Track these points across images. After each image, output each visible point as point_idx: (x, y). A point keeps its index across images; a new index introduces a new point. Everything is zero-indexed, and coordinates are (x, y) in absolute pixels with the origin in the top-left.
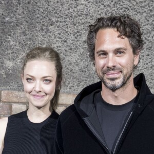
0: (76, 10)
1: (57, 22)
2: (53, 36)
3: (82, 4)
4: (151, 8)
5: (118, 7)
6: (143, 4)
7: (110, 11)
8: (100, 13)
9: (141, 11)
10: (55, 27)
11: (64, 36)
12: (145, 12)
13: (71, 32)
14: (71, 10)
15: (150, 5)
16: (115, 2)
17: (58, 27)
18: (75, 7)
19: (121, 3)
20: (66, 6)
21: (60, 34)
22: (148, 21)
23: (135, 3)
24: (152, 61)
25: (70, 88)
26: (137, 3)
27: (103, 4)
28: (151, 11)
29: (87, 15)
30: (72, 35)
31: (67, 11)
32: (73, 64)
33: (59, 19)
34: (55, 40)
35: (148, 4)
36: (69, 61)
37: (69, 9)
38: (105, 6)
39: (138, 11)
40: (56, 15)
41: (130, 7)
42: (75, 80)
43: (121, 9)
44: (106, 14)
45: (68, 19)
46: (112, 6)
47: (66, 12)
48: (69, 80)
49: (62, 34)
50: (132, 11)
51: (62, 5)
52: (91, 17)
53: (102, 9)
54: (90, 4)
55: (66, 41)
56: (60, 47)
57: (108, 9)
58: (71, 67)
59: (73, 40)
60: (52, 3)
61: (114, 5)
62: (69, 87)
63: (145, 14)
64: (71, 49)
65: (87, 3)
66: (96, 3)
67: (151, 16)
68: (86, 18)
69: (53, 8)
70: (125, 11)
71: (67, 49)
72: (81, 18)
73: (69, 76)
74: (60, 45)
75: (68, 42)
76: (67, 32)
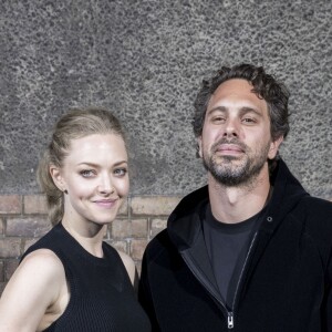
0: (190, 50)
1: (158, 72)
2: (152, 98)
3: (201, 40)
4: (323, 41)
5: (264, 41)
6: (308, 36)
7: (251, 50)
8: (232, 54)
9: (305, 48)
10: (154, 83)
11: (171, 98)
12: (312, 48)
13: (183, 89)
14: (181, 51)
15: (321, 36)
16: (259, 35)
17: (159, 81)
18: (189, 46)
19: (270, 36)
20: (173, 44)
21: (163, 94)
22: (318, 64)
23: (293, 35)
24: (326, 134)
25: (184, 187)
26: (297, 35)
27: (237, 39)
28: (323, 46)
29: (210, 58)
30: (184, 95)
31: (175, 53)
32: (187, 145)
33: (161, 68)
34: (154, 105)
35: (318, 35)
36: (180, 140)
37: (178, 50)
38: (241, 42)
39: (300, 47)
40: (156, 60)
41: (286, 41)
42: (191, 172)
43: (270, 45)
44: (243, 56)
45: (177, 68)
46: (253, 40)
47: (173, 56)
48: (181, 173)
49: (166, 94)
50: (288, 48)
51: (165, 43)
52: (217, 61)
53: (235, 48)
54: (215, 39)
55: (173, 106)
56: (164, 116)
57: (247, 46)
58: (183, 149)
59: (186, 103)
60: (148, 40)
61: (257, 39)
62: (181, 186)
63: (312, 53)
64: (183, 119)
65: (208, 37)
66: (226, 37)
67: (323, 56)
68: (209, 64)
69: (149, 49)
70: (276, 49)
71: (175, 119)
72: (199, 64)
73: (181, 166)
74: (164, 112)
75: (177, 106)
76: (175, 90)
